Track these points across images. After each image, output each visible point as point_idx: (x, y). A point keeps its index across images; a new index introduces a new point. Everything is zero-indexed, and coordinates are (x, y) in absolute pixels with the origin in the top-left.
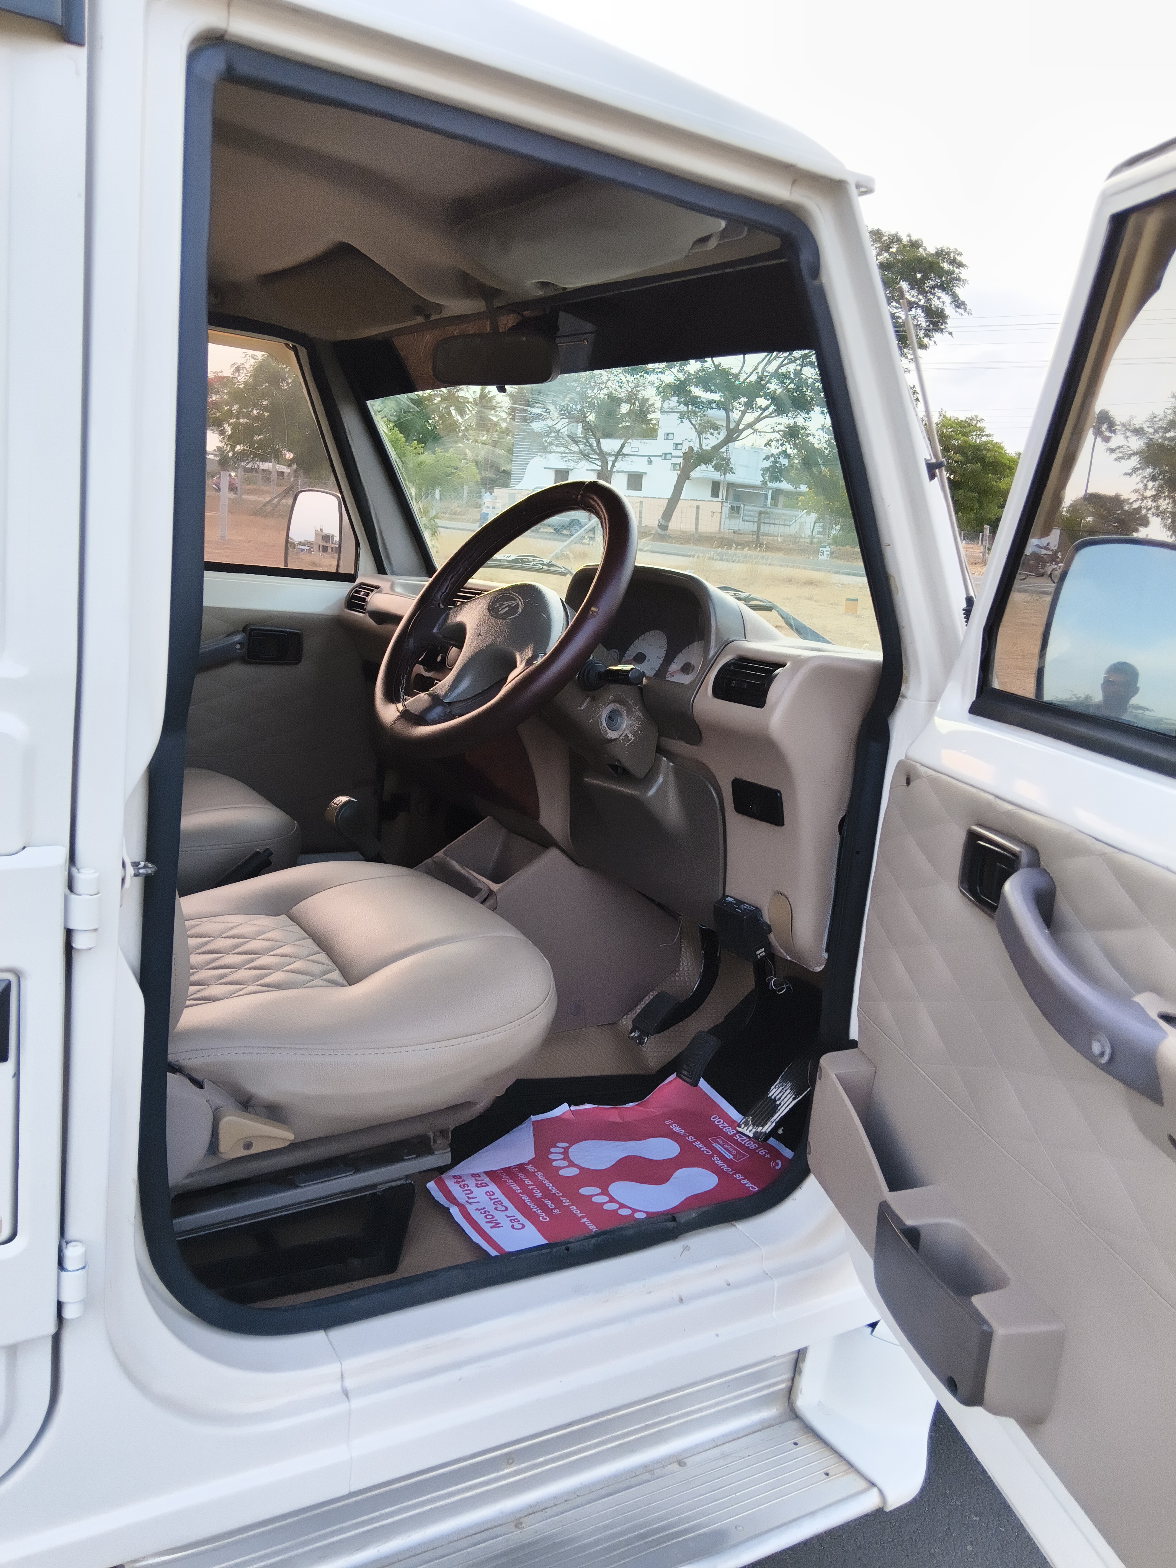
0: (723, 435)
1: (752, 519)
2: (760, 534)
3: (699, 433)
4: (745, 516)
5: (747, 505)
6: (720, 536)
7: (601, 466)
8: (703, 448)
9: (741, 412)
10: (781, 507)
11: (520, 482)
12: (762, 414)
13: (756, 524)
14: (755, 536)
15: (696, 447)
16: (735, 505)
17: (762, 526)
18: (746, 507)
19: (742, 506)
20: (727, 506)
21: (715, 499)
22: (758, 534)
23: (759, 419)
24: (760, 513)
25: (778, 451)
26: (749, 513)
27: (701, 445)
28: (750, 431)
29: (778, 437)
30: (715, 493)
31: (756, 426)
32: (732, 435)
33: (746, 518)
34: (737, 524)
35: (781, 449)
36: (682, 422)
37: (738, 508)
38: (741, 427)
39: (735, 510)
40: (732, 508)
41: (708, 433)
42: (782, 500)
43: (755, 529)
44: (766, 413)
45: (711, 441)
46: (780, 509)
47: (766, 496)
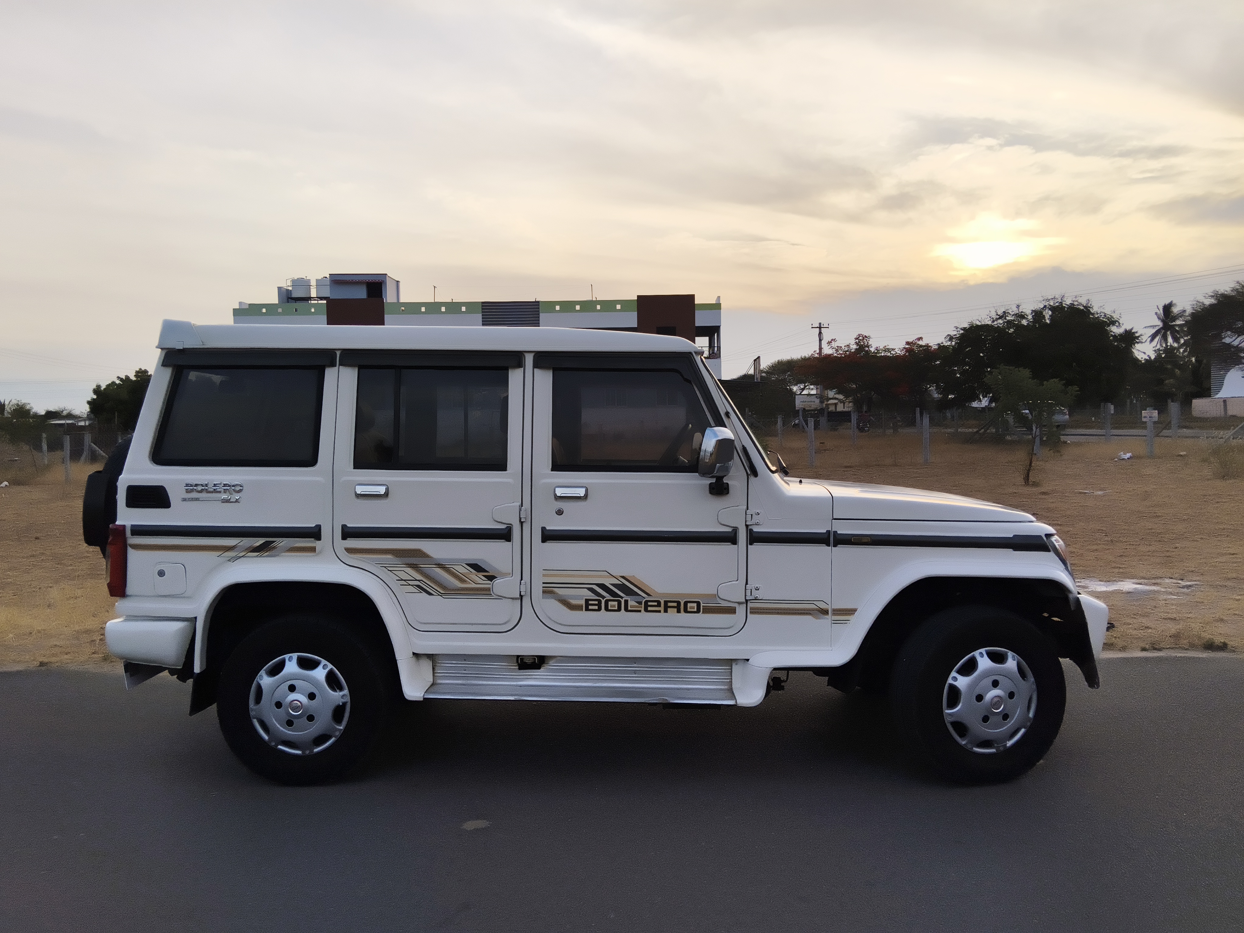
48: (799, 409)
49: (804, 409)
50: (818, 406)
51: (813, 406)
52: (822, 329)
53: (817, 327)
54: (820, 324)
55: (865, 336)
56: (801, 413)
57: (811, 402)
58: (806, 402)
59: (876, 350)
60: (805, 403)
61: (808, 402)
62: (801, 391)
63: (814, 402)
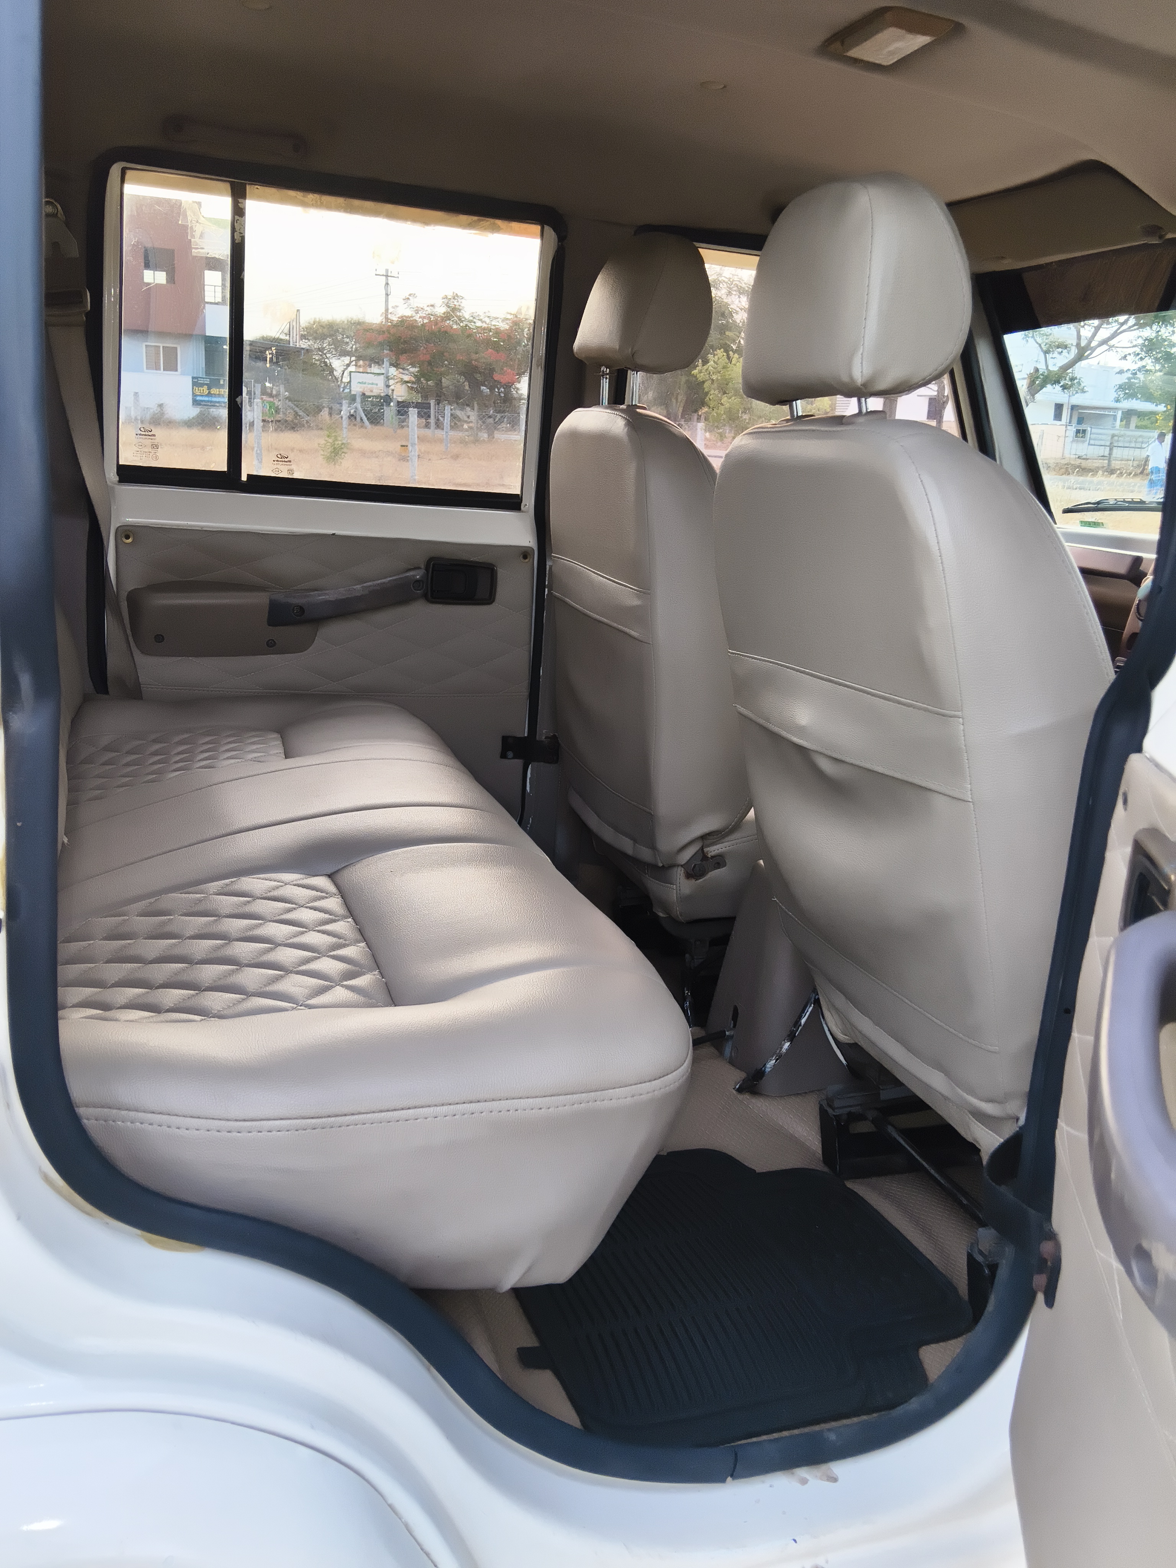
0: (1074, 351)
1: (1103, 443)
2: (1112, 460)
3: (1046, 352)
4: (1092, 439)
5: (1094, 428)
6: (1063, 462)
7: (938, 391)
8: (1049, 368)
9: (1093, 329)
10: (1134, 429)
11: (847, 409)
12: (1119, 329)
13: (1108, 449)
14: (1107, 461)
15: (1042, 367)
16: (1081, 429)
17: (1115, 450)
18: (1094, 431)
19: (1089, 429)
20: (1072, 430)
21: (1058, 423)
22: (1110, 458)
23: (1116, 334)
24: (1113, 436)
25: (1136, 367)
26: (1100, 436)
27: (1047, 366)
28: (1105, 347)
29: (1138, 350)
30: (1058, 416)
31: (1111, 343)
32: (1082, 353)
33: (1092, 442)
34: (1083, 448)
35: (1140, 364)
36: (1027, 341)
37: (1084, 431)
38: (1093, 344)
39: (1080, 433)
40: (1078, 431)
41: (1056, 352)
42: (1134, 421)
43: (1107, 453)
44: (1125, 327)
45: (1057, 361)
46: (1132, 431)
47: (1115, 417)
48: (355, 393)
49: (364, 394)
50: (382, 391)
51: (376, 392)
52: (389, 278)
53: (383, 275)
54: (387, 271)
55: (457, 294)
56: (358, 399)
57: (372, 384)
58: (365, 383)
59: (472, 316)
60: (365, 385)
61: (369, 384)
62: (345, 367)
63: (377, 385)
